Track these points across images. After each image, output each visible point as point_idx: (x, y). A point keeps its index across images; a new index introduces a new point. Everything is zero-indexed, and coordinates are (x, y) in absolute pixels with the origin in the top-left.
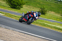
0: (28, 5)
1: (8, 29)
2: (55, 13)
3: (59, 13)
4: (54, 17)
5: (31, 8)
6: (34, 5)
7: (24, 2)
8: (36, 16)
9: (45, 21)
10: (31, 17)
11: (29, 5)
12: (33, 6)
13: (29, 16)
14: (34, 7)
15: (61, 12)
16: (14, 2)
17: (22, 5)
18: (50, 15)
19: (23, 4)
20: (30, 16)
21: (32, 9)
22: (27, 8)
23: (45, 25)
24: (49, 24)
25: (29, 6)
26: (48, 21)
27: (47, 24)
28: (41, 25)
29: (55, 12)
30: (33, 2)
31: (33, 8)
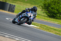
16: (52, 9)
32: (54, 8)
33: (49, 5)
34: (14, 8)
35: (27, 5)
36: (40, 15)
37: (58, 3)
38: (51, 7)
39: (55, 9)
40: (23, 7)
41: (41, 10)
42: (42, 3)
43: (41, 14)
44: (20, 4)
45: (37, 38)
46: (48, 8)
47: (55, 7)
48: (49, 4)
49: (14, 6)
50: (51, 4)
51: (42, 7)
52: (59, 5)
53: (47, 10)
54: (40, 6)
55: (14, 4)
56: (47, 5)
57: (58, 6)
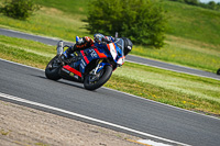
2: (60, 12)
3: (73, 12)
4: (58, 26)
8: (119, 56)
9: (25, 40)
10: (99, 58)
13: (89, 55)
15: (81, 9)
18: (44, 20)
20: (94, 54)
23: (25, 56)
24: (40, 54)
26: (36, 43)
27: (35, 52)
28: (11, 56)
29: (61, 9)
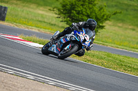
0: (118, 20)
1: (64, 87)
5: (126, 29)
6: (135, 20)
7: (108, 13)
11: (122, 21)
12: (132, 25)
14: (135, 28)
16: (78, 13)
17: (102, 22)
19: (106, 20)
21: (128, 31)
22: (117, 28)
25: (120, 25)
30: (132, 13)
31: (134, 30)
32: (82, 13)
33: (73, 7)
34: (4, 13)
35: (29, 7)
36: (55, 25)
37: (89, 3)
38: (76, 11)
39: (83, 15)
40: (23, 11)
41: (57, 16)
42: (58, 3)
43: (56, 23)
44: (16, 4)
45: (50, 69)
46: (71, 13)
47: (84, 10)
48: (72, 5)
49: (5, 8)
50: (76, 5)
51: (59, 10)
52: (91, 6)
53: (69, 17)
54: (55, 9)
55: (4, 5)
56: (68, 7)
57: (90, 9)
